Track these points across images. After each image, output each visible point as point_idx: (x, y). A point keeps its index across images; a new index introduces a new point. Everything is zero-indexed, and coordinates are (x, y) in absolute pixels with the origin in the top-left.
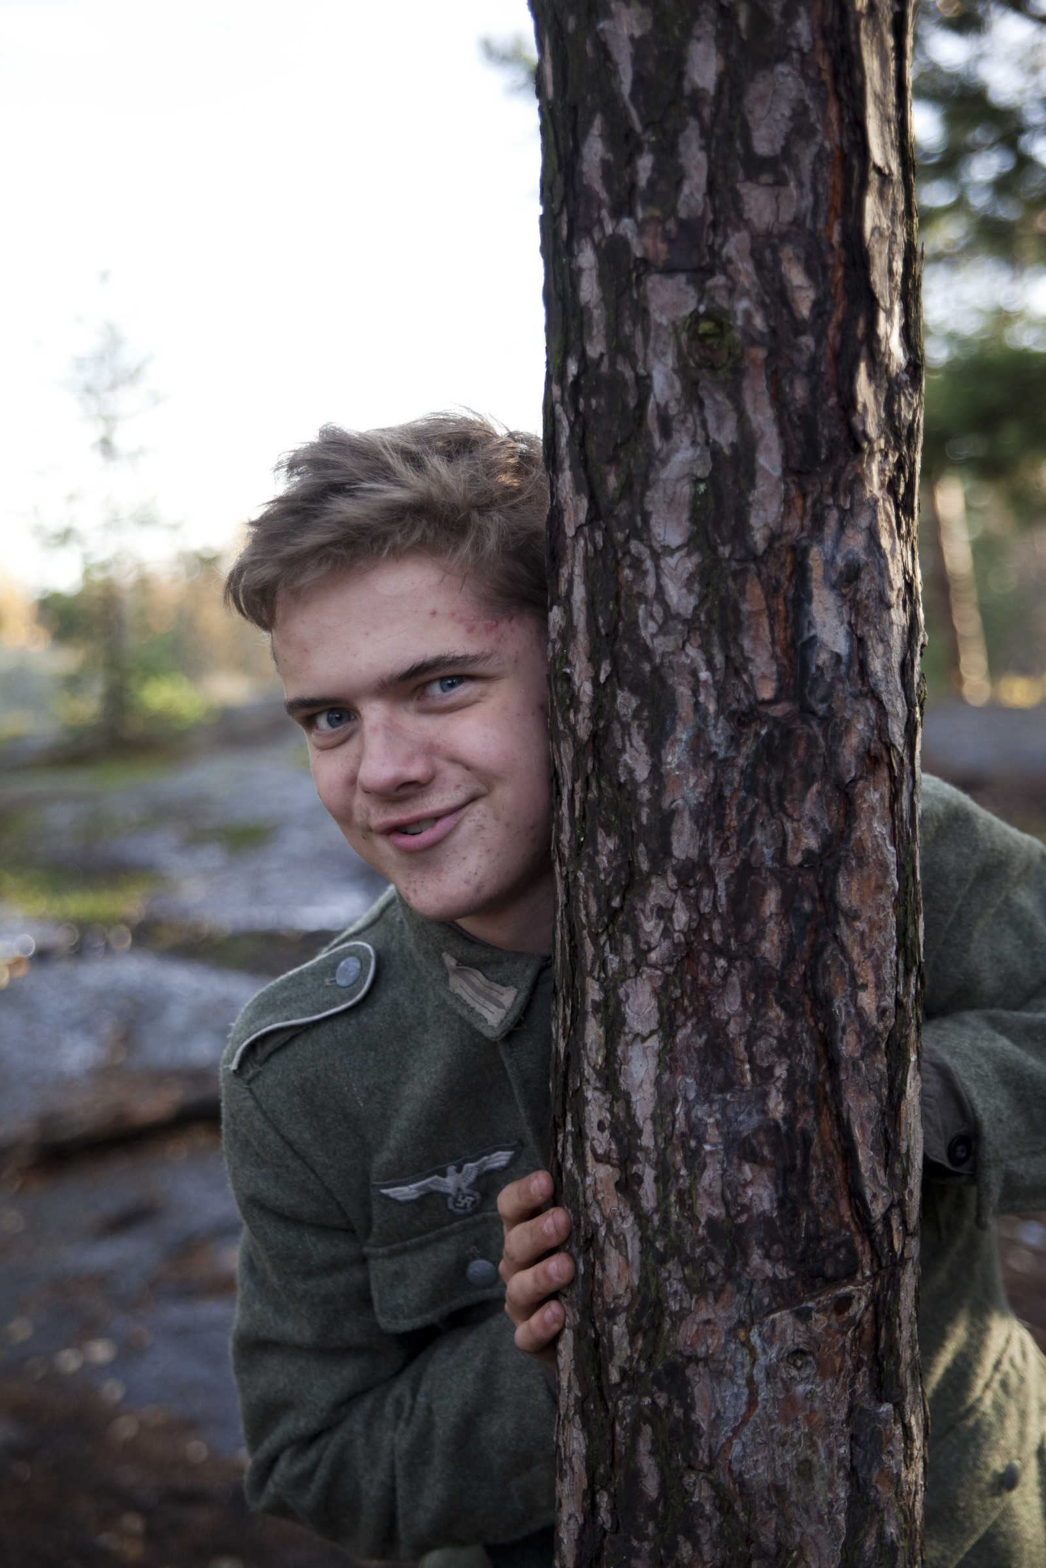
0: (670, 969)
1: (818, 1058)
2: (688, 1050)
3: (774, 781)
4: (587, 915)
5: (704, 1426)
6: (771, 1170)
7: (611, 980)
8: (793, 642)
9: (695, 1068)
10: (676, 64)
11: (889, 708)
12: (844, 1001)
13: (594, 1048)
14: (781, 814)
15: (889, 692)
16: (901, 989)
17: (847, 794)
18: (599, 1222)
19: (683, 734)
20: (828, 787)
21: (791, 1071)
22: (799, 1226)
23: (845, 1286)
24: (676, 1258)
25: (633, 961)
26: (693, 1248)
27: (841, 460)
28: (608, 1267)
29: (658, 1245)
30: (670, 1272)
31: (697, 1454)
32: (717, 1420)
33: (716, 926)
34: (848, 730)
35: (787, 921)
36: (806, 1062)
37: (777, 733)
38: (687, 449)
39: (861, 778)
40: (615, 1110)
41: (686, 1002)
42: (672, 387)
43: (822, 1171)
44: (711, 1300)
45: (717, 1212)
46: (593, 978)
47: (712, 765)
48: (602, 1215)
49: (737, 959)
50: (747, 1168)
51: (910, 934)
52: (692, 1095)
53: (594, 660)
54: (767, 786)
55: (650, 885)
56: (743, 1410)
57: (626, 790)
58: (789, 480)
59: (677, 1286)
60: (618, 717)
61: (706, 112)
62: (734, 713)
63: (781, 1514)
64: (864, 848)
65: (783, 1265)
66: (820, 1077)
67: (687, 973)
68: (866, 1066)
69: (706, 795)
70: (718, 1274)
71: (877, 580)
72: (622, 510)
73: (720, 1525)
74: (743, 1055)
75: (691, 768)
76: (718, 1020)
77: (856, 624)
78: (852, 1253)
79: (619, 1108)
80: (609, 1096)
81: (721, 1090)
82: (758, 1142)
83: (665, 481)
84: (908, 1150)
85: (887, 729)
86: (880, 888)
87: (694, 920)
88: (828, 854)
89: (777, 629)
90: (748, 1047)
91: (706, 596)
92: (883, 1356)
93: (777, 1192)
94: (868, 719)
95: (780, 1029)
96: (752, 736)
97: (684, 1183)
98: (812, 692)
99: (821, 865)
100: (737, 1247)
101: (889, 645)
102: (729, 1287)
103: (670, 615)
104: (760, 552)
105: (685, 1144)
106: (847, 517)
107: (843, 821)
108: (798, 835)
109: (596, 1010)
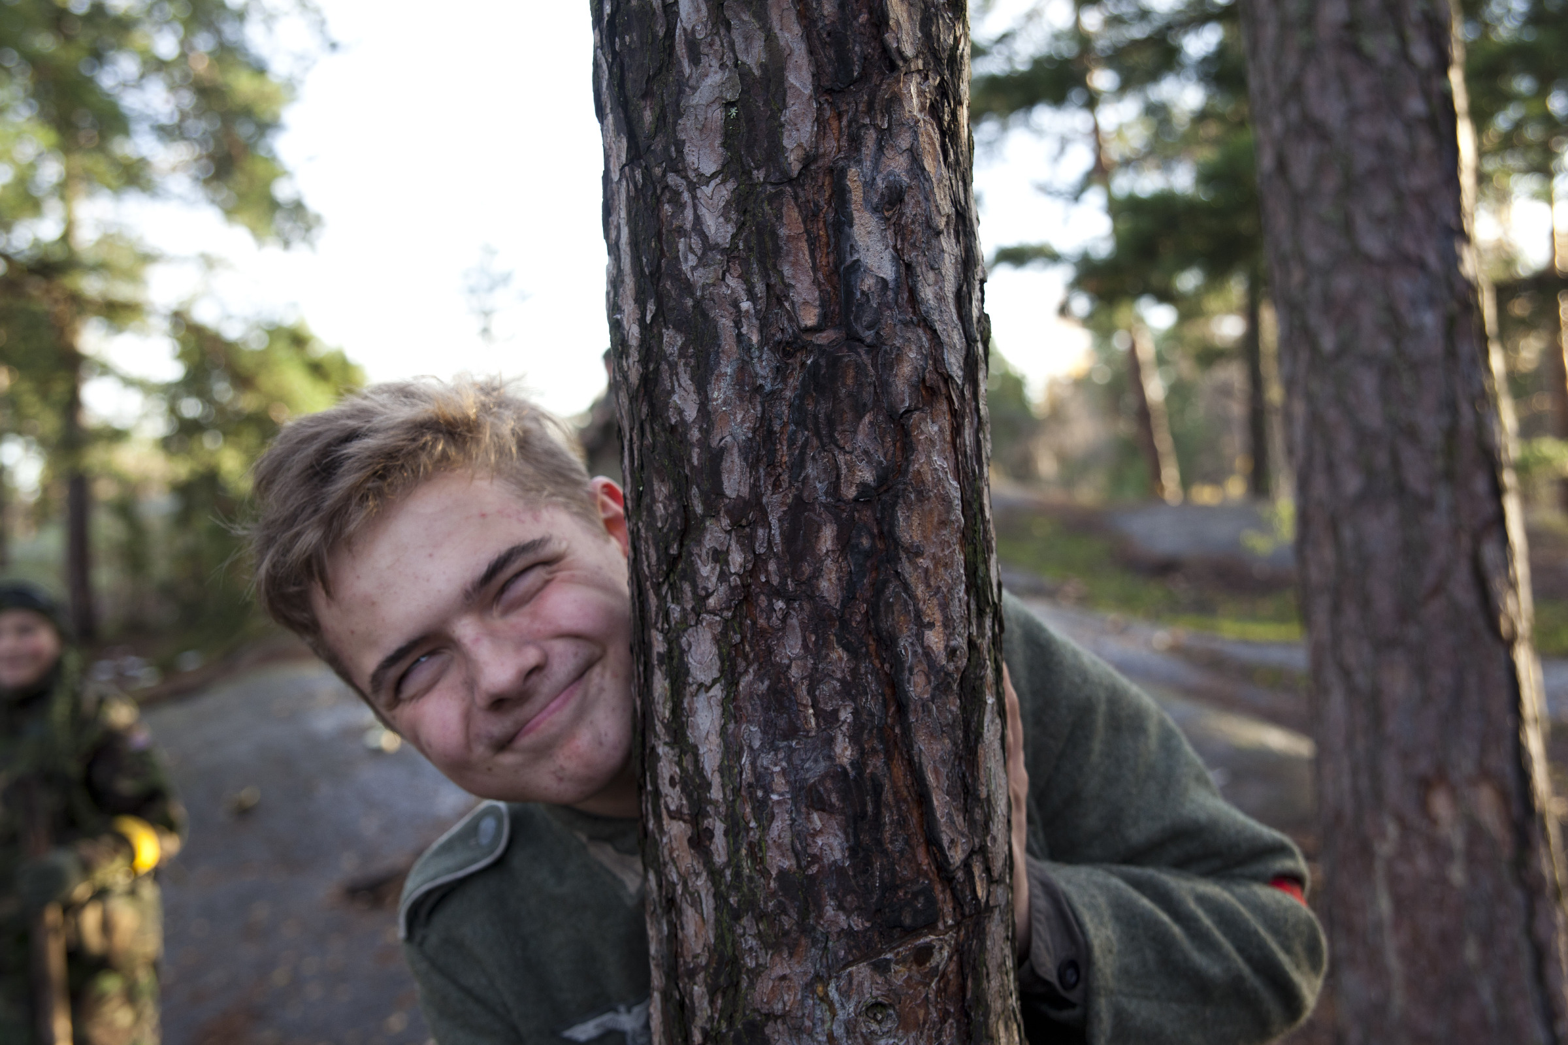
0: (728, 614)
1: (885, 700)
2: (751, 698)
3: (822, 411)
4: (649, 566)
6: (839, 818)
7: (674, 631)
8: (837, 267)
9: (759, 715)
11: (944, 338)
12: (910, 641)
13: (661, 702)
14: (833, 446)
15: (943, 322)
16: (974, 629)
17: (903, 426)
18: (676, 880)
19: (728, 368)
20: (881, 418)
21: (856, 713)
22: (872, 875)
23: (926, 935)
24: (750, 913)
25: (693, 609)
26: (766, 903)
27: (876, 79)
28: (686, 926)
29: (732, 900)
30: (744, 928)
33: (772, 566)
34: (899, 358)
36: (871, 704)
37: (822, 362)
38: (716, 73)
39: (916, 409)
40: (684, 764)
41: (747, 648)
42: (698, 10)
43: (896, 817)
45: (788, 863)
46: (657, 629)
47: (759, 399)
48: (678, 873)
49: (795, 600)
50: (815, 816)
51: (981, 573)
52: (757, 744)
53: (640, 301)
54: (816, 417)
55: (705, 529)
57: (677, 432)
58: (822, 100)
59: (752, 942)
60: (664, 357)
62: (780, 343)
64: (923, 482)
65: (858, 916)
66: (889, 720)
67: (746, 618)
68: (937, 708)
69: (755, 430)
70: (791, 928)
71: (923, 205)
72: (658, 145)
75: (738, 403)
76: (779, 665)
77: (902, 249)
78: (931, 901)
79: (687, 762)
80: (677, 750)
81: (786, 737)
82: (825, 789)
83: (695, 107)
84: (989, 796)
85: (943, 359)
86: (944, 523)
87: (749, 561)
88: (885, 487)
89: (818, 255)
90: (811, 691)
91: (743, 224)
92: (970, 1007)
93: (848, 841)
94: (921, 347)
95: (843, 671)
97: (754, 836)
98: (858, 318)
99: (879, 499)
100: (809, 899)
101: (940, 273)
102: (803, 941)
103: (708, 246)
104: (795, 174)
105: (752, 795)
106: (885, 138)
107: (899, 453)
108: (851, 468)
109: (661, 663)
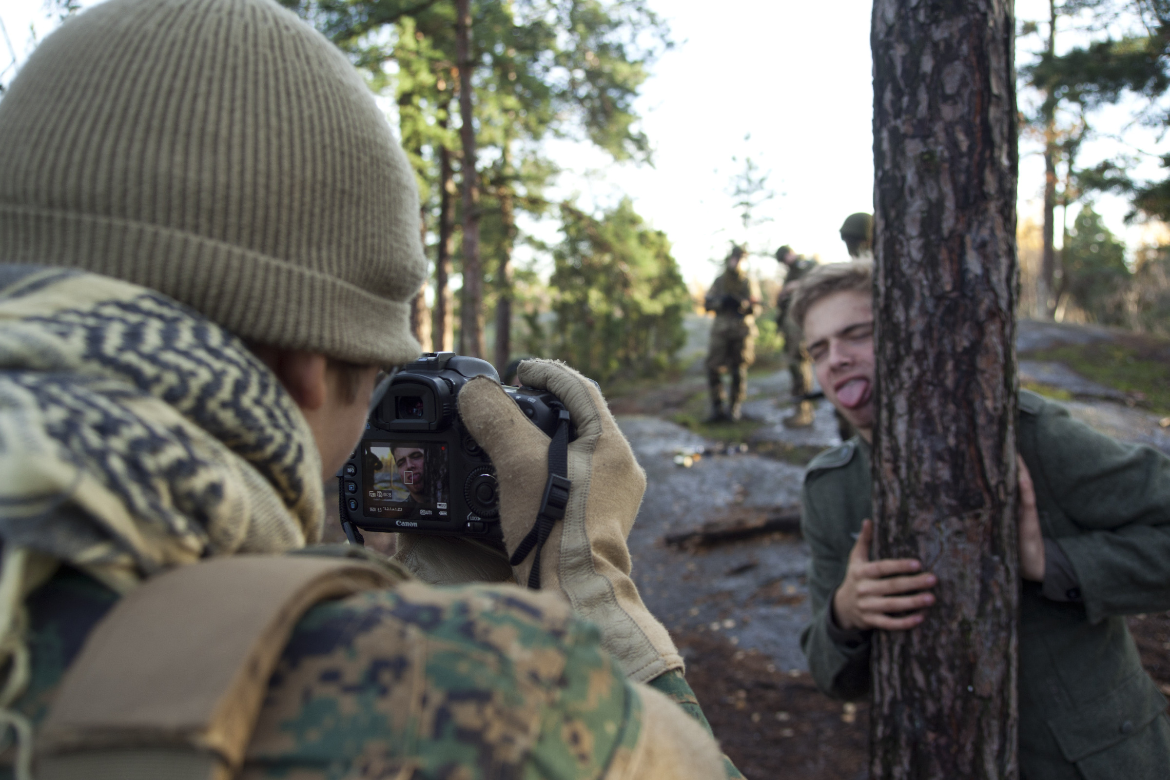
0: (912, 391)
1: (968, 424)
2: (918, 420)
3: (951, 321)
4: (883, 371)
6: (948, 464)
7: (891, 395)
8: (959, 270)
9: (921, 427)
10: (917, 63)
11: (1000, 294)
12: (979, 403)
13: (885, 420)
14: (954, 333)
15: (1000, 289)
16: (1006, 401)
17: (981, 327)
18: (885, 484)
19: (917, 304)
20: (973, 324)
21: (957, 429)
22: (960, 486)
23: (979, 510)
24: (913, 496)
25: (899, 388)
26: (919, 493)
27: (979, 203)
28: (889, 501)
29: (907, 492)
30: (911, 502)
32: (928, 556)
33: (929, 374)
34: (981, 303)
35: (956, 373)
37: (952, 304)
38: (919, 201)
39: (987, 321)
41: (918, 403)
42: (914, 179)
43: (970, 467)
44: (925, 511)
45: (928, 479)
46: (884, 394)
47: (927, 316)
48: (887, 482)
49: (936, 387)
50: (939, 463)
51: (1010, 379)
52: (919, 437)
53: (886, 277)
54: (948, 323)
55: (905, 360)
56: (938, 553)
58: (957, 211)
59: (913, 507)
60: (894, 299)
61: (928, 80)
62: (937, 296)
63: (953, 592)
64: (988, 347)
65: (954, 500)
66: (970, 431)
67: (918, 392)
68: (989, 428)
69: (925, 326)
70: (928, 502)
72: (896, 224)
74: (939, 422)
75: (920, 317)
76: (929, 409)
77: (985, 263)
78: (982, 498)
79: (893, 442)
80: (889, 438)
81: (930, 435)
82: (944, 454)
83: (911, 213)
85: (999, 303)
86: (995, 362)
87: (920, 372)
88: (973, 348)
89: (953, 266)
90: (941, 419)
91: (926, 254)
92: (995, 538)
93: (951, 473)
94: (990, 298)
95: (953, 413)
96: (942, 305)
98: (966, 288)
99: (970, 352)
100: (936, 493)
101: (1000, 271)
102: (932, 507)
103: (912, 261)
104: (946, 237)
105: (916, 454)
106: (981, 224)
107: (979, 336)
108: (960, 341)
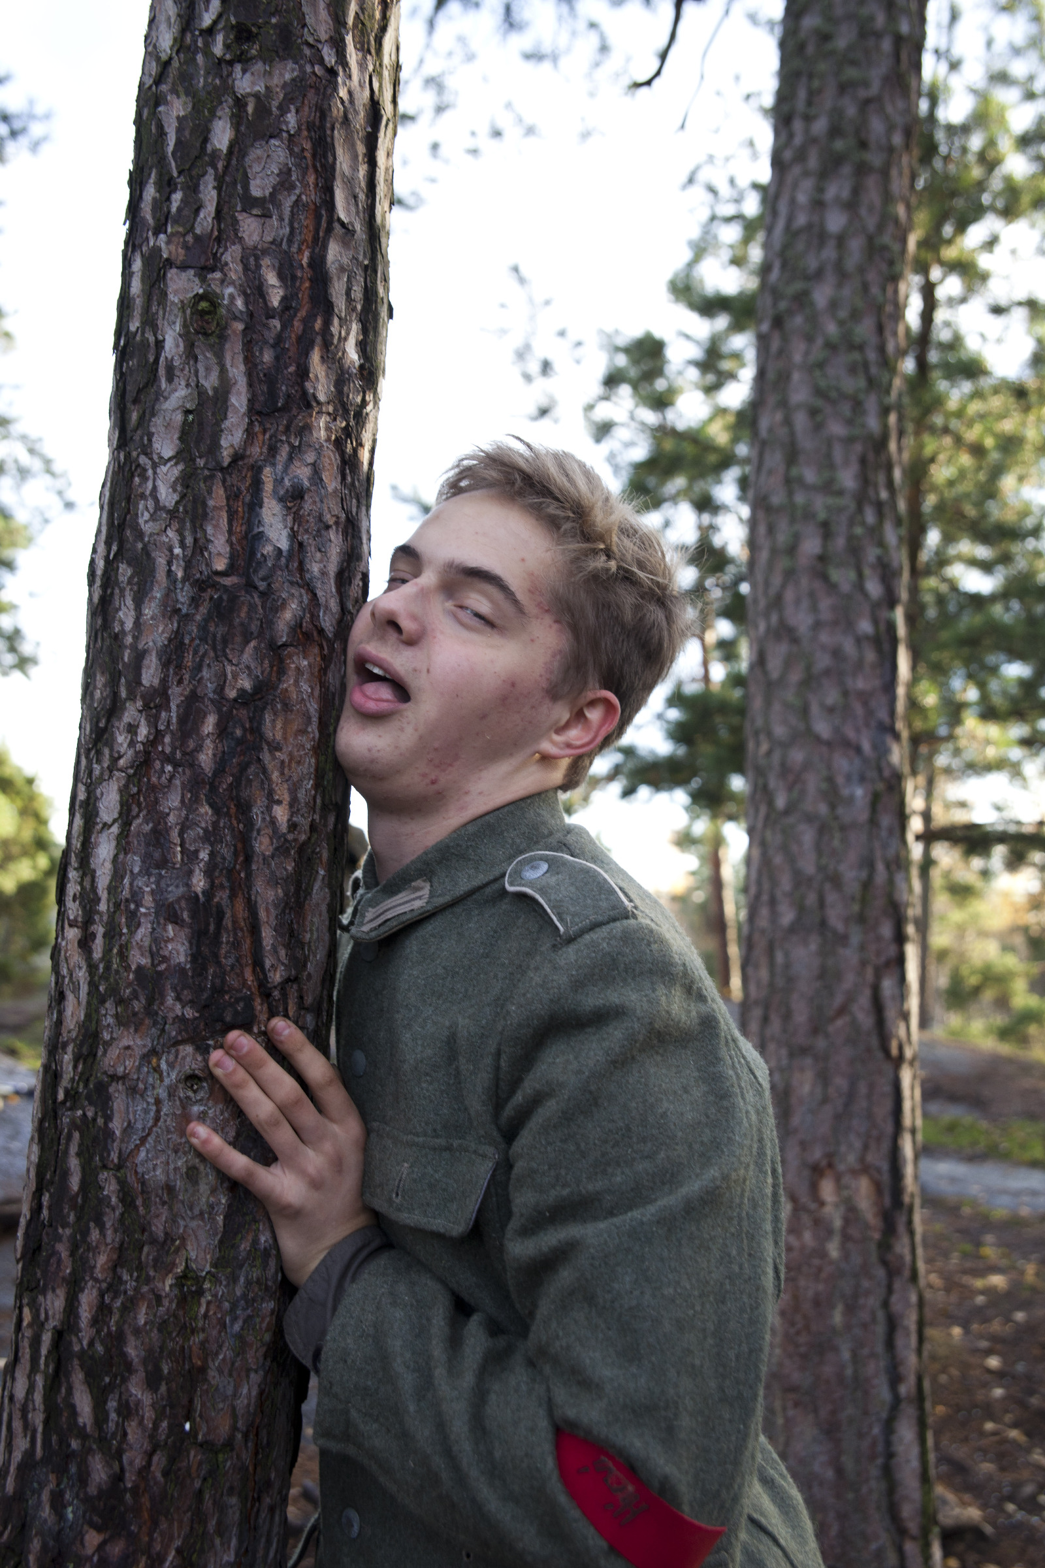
0: (131, 771)
1: (236, 850)
4: (85, 736)
5: (118, 1133)
6: (187, 930)
7: (93, 784)
8: (247, 534)
11: (322, 601)
13: (76, 836)
15: (323, 590)
16: (317, 817)
18: (65, 973)
21: (212, 855)
22: (206, 978)
27: (294, 411)
28: (67, 1010)
29: (102, 988)
31: (109, 1155)
32: (129, 1128)
34: (284, 605)
35: (221, 741)
36: (225, 851)
37: (225, 597)
39: (292, 645)
40: (84, 883)
42: (177, 346)
44: (132, 1030)
45: (145, 961)
46: (82, 783)
48: (68, 967)
50: (170, 927)
51: (327, 778)
52: (136, 870)
53: (109, 546)
54: (215, 636)
56: (150, 1123)
57: (118, 639)
58: (252, 417)
59: (110, 1020)
60: (117, 583)
61: (220, 165)
62: (198, 580)
63: (171, 1209)
69: (170, 640)
71: (319, 505)
72: (138, 436)
73: (122, 1214)
74: (177, 841)
76: (162, 812)
78: (249, 1007)
79: (87, 884)
80: (81, 872)
81: (158, 867)
84: (310, 941)
85: (319, 615)
89: (235, 524)
90: (181, 835)
91: (185, 495)
93: (191, 949)
94: (301, 602)
96: (207, 598)
97: (124, 939)
98: (255, 571)
101: (326, 555)
102: (147, 1021)
103: (158, 507)
104: (225, 464)
105: (127, 907)
106: (295, 452)
107: (274, 674)
108: (235, 676)
109: (80, 807)
